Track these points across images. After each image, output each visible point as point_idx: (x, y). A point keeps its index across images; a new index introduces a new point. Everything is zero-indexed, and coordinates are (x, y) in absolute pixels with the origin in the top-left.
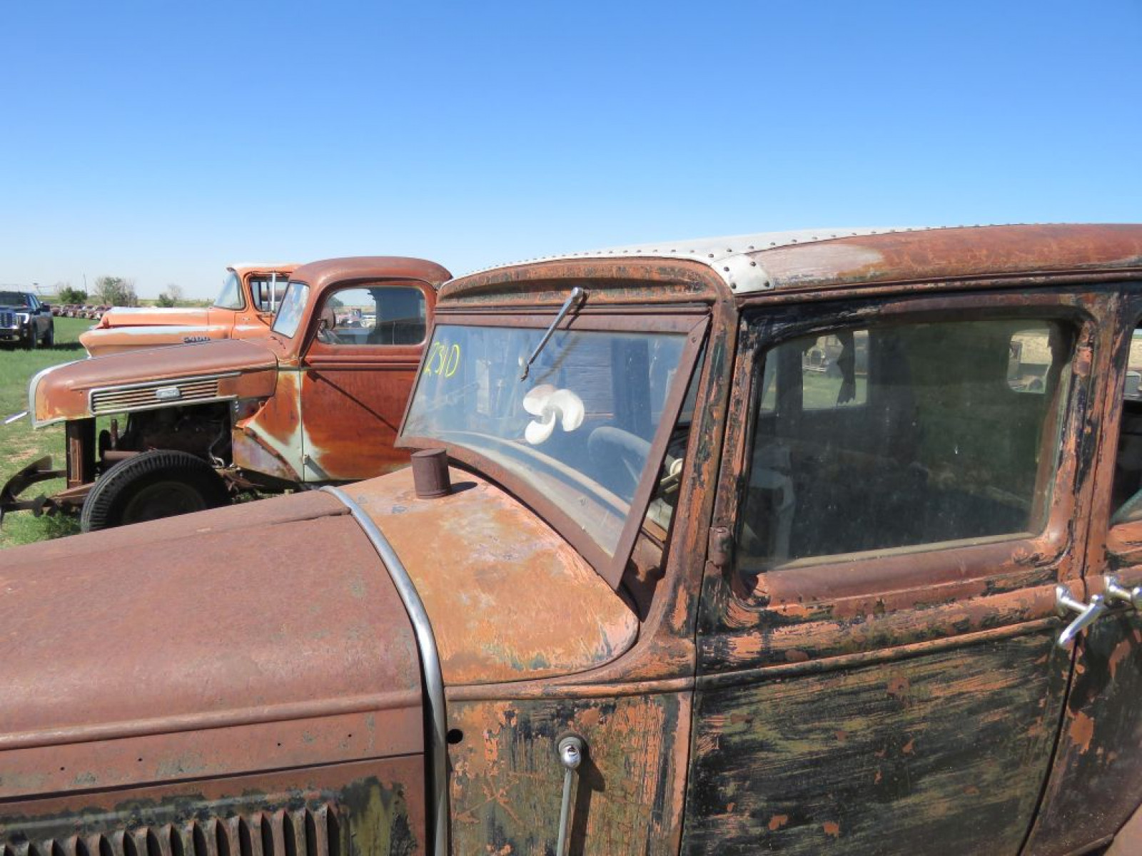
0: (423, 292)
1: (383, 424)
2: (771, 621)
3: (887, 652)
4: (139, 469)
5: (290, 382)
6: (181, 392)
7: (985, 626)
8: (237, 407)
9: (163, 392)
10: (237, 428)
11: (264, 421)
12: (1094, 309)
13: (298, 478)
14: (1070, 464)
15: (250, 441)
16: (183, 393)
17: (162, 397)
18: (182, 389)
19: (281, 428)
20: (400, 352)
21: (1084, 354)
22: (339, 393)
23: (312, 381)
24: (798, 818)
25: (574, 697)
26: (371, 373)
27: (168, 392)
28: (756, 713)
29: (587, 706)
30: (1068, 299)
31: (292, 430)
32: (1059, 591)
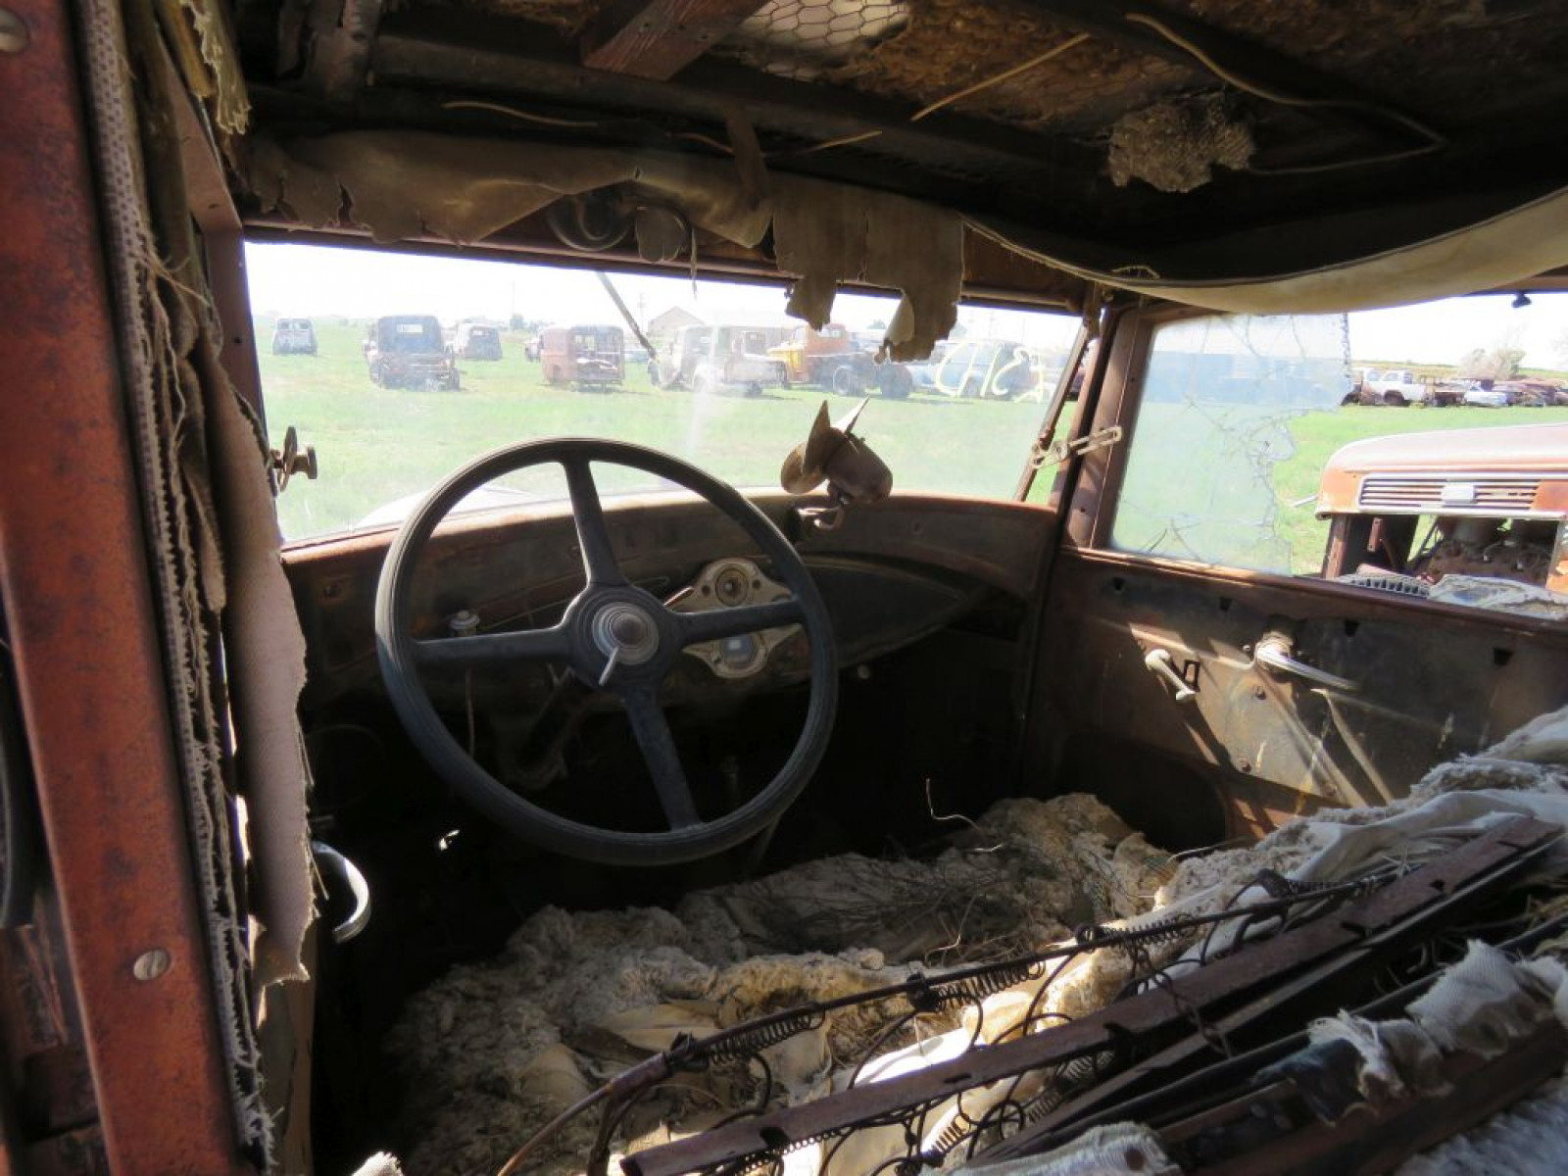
6: (1477, 494)
16: (1480, 497)
17: (1449, 499)
18: (1479, 490)
27: (1460, 492)
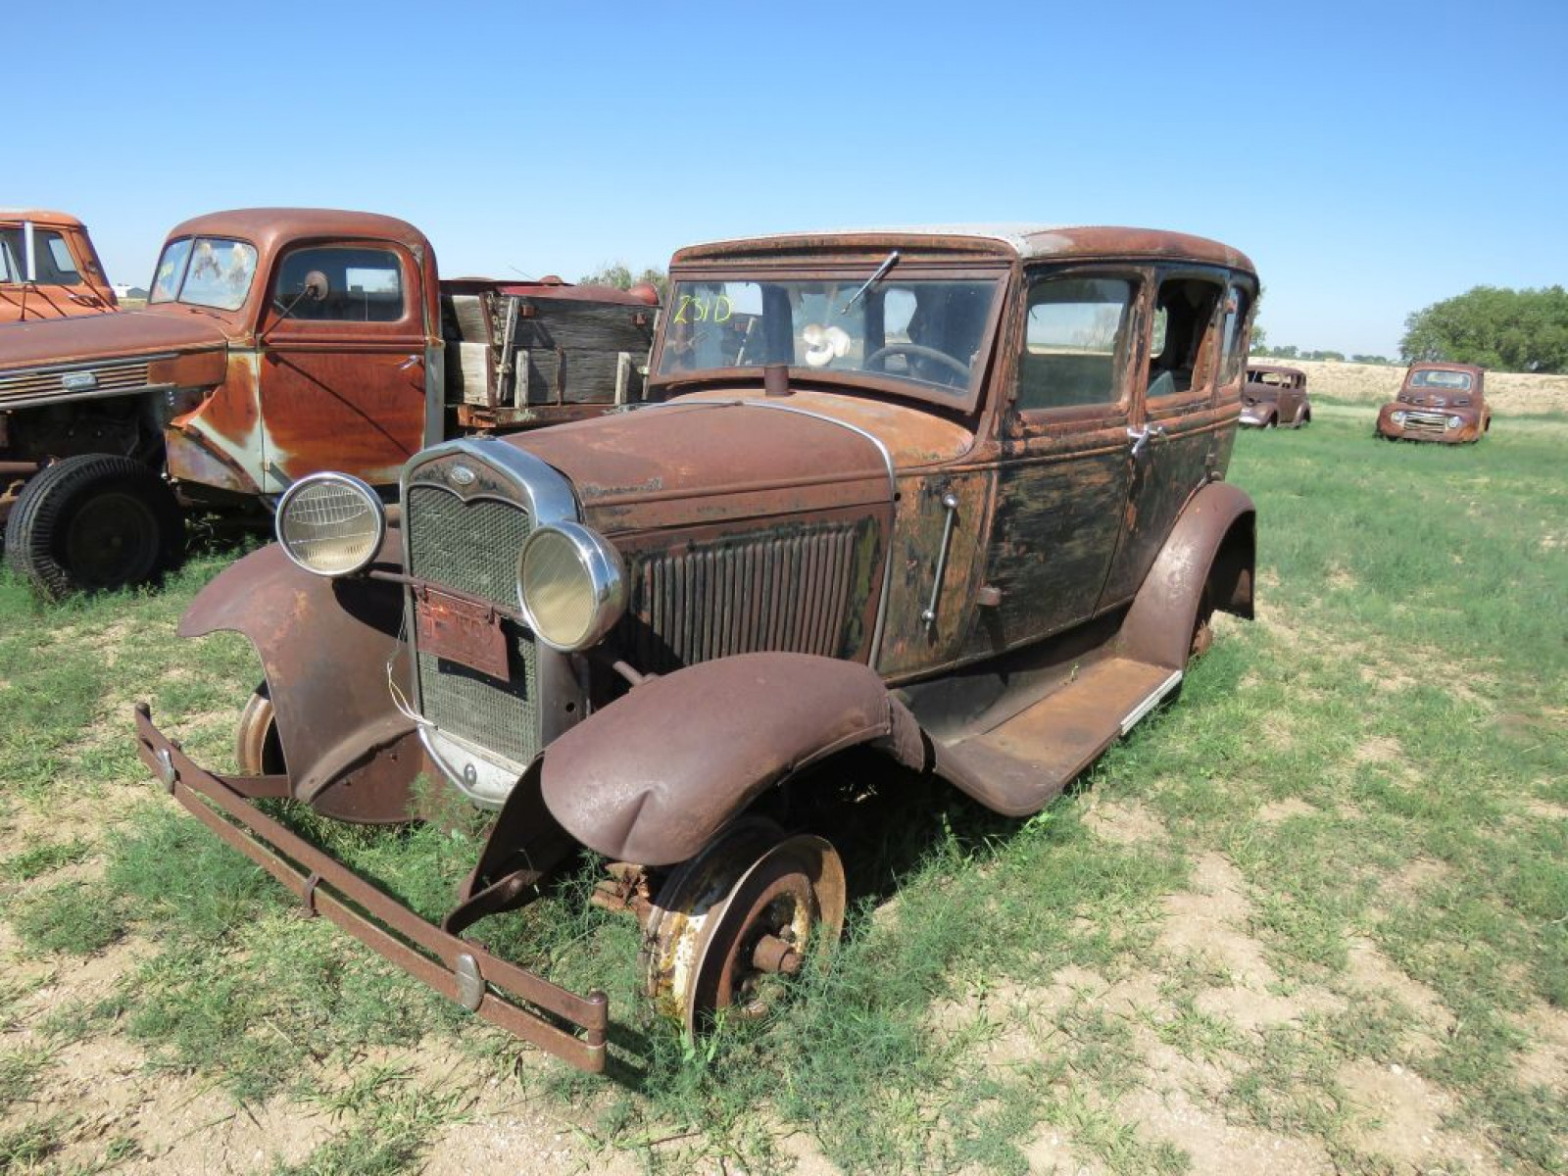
0: (400, 257)
1: (361, 419)
2: (1028, 435)
3: (1068, 455)
4: (81, 475)
5: (243, 366)
6: (97, 379)
7: (1102, 446)
8: (171, 399)
9: (71, 380)
10: (172, 427)
11: (211, 416)
12: (1148, 276)
13: (257, 489)
14: (1134, 360)
15: (190, 445)
16: (101, 381)
17: (70, 385)
18: (99, 375)
19: (235, 423)
20: (378, 331)
21: (1141, 300)
22: (307, 380)
23: (271, 366)
24: (1030, 549)
25: (952, 472)
26: (345, 356)
27: (79, 379)
28: (1020, 484)
29: (956, 478)
30: (1138, 269)
31: (247, 425)
32: (1129, 430)
